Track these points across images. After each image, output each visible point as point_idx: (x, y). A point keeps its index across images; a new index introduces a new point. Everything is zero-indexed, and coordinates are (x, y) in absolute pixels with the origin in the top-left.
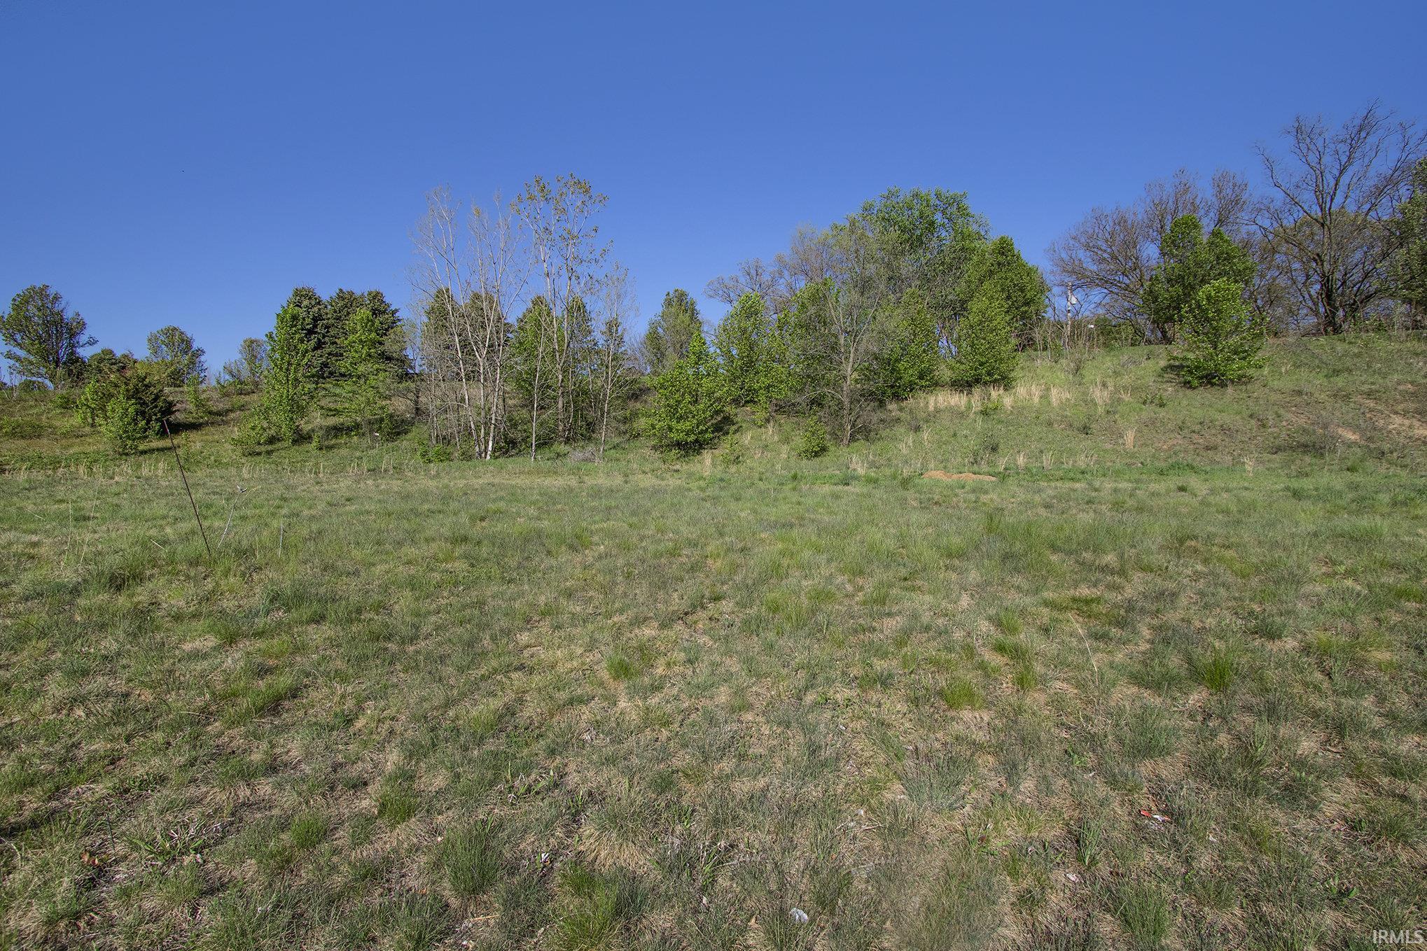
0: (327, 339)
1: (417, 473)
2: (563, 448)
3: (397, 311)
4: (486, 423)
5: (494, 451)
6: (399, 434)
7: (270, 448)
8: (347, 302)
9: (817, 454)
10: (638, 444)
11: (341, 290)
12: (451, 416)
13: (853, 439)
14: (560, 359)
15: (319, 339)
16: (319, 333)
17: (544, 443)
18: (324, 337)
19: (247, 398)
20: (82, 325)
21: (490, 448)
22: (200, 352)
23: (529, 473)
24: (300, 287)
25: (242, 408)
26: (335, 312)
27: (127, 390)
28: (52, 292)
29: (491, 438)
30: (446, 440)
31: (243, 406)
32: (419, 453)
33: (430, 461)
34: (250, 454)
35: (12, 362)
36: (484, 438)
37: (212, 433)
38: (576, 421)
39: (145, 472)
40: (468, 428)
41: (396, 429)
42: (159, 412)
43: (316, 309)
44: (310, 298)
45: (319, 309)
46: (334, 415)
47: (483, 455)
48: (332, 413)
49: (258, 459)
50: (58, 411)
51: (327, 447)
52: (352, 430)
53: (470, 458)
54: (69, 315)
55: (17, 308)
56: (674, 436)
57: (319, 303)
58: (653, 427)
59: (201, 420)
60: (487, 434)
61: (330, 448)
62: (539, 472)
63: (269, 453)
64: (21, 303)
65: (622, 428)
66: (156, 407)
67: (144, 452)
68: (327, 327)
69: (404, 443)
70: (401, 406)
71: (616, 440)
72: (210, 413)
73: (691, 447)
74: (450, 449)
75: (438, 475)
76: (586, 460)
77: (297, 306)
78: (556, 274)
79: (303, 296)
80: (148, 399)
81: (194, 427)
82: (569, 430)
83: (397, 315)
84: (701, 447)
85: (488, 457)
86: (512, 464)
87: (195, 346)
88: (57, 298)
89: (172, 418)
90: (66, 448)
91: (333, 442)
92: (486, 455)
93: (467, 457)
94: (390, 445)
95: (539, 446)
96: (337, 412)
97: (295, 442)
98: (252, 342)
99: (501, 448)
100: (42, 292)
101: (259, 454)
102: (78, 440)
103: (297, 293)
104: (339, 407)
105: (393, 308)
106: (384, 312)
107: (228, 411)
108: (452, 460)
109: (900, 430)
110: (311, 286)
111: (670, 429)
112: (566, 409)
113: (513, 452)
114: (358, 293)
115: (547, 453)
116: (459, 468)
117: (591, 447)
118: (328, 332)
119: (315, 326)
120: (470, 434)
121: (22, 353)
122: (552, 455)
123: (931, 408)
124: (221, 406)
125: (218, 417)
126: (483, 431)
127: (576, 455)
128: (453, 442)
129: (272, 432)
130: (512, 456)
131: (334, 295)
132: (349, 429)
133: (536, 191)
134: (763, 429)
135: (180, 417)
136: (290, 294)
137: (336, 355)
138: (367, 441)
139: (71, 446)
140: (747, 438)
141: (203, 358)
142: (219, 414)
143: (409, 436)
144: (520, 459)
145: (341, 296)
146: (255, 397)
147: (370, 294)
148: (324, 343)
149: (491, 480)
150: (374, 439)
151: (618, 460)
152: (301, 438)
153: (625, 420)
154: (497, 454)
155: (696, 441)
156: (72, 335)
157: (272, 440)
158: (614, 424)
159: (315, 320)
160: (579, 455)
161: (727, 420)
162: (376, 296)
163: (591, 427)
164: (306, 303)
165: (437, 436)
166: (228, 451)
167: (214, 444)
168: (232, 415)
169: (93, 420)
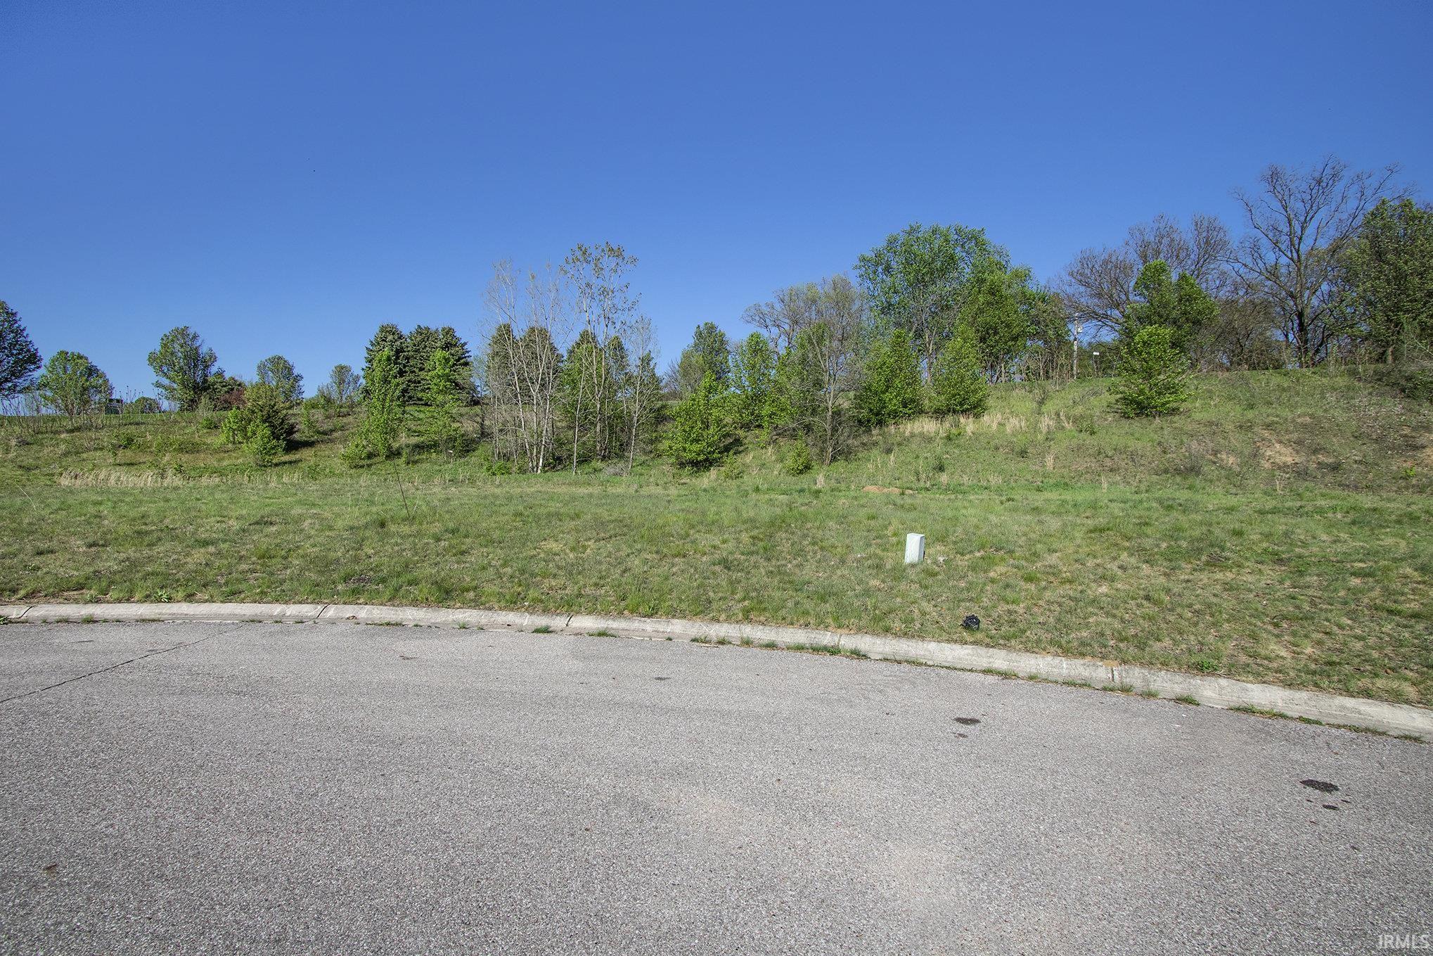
0: (407, 369)
1: (485, 483)
2: (599, 464)
3: (465, 344)
4: (537, 444)
5: (544, 466)
6: (468, 451)
7: (369, 462)
8: (424, 335)
9: (801, 472)
10: (660, 461)
11: (419, 326)
12: (510, 437)
13: (834, 459)
14: (599, 391)
15: (400, 368)
16: (400, 364)
17: (584, 460)
18: (405, 366)
19: (345, 420)
20: (213, 359)
21: (541, 464)
22: (298, 378)
23: (570, 484)
24: (385, 324)
25: (342, 428)
26: (415, 345)
27: (263, 416)
28: (191, 331)
29: (541, 456)
30: (506, 457)
31: (343, 427)
32: (485, 468)
33: (494, 474)
34: (355, 467)
35: (161, 389)
36: (536, 456)
37: (323, 450)
38: (611, 442)
39: (285, 479)
40: (523, 446)
41: (467, 447)
42: (285, 432)
43: (398, 343)
44: (394, 334)
45: (401, 343)
46: (418, 436)
47: (535, 470)
48: (417, 434)
49: (361, 471)
50: (205, 431)
51: (413, 462)
52: (431, 448)
53: (525, 472)
54: (204, 350)
55: (165, 346)
56: (688, 456)
57: (400, 338)
58: (671, 448)
59: (312, 439)
60: (539, 453)
61: (415, 462)
62: (576, 483)
63: (369, 466)
64: (167, 343)
65: (649, 448)
66: (282, 428)
67: (276, 465)
68: (408, 358)
69: (473, 459)
70: (469, 427)
71: (643, 458)
72: (319, 432)
73: (701, 465)
74: (509, 465)
75: (500, 485)
76: (616, 474)
77: (383, 340)
78: (596, 321)
79: (389, 333)
80: (277, 423)
81: (308, 444)
82: (605, 450)
83: (466, 347)
84: (711, 464)
85: (539, 471)
86: (557, 476)
87: (296, 372)
88: (195, 337)
89: (292, 437)
90: (219, 460)
91: (417, 458)
92: (537, 469)
93: (522, 471)
94: (462, 460)
95: (580, 463)
96: (420, 434)
97: (388, 457)
98: (342, 368)
99: (549, 464)
100: (183, 332)
101: (362, 467)
102: (226, 455)
103: (383, 329)
104: (422, 429)
105: (462, 342)
106: (455, 345)
107: (332, 431)
108: (511, 474)
109: (875, 452)
110: (395, 323)
111: (684, 449)
112: (602, 431)
113: (559, 467)
114: (433, 328)
115: (586, 468)
116: (516, 480)
117: (621, 465)
118: (408, 362)
119: (398, 358)
120: (526, 452)
121: (166, 382)
122: (590, 470)
123: (907, 434)
124: (326, 427)
125: (325, 436)
126: (535, 450)
127: (608, 470)
128: (512, 459)
129: (369, 449)
130: (558, 471)
131: (413, 330)
132: (429, 447)
133: (579, 254)
134: (764, 450)
135: (296, 436)
136: (377, 330)
137: (415, 382)
138: (443, 457)
139: (223, 459)
140: (748, 458)
141: (301, 383)
142: (325, 433)
143: (477, 453)
144: (563, 473)
145: (420, 331)
146: (351, 419)
147: (443, 329)
148: (406, 372)
149: (540, 489)
150: (449, 455)
151: (641, 474)
152: (393, 454)
153: (652, 442)
154: (546, 469)
155: (707, 460)
156: (207, 367)
157: (370, 456)
158: (642, 445)
159: (398, 352)
160: (611, 470)
161: (738, 442)
162: (449, 332)
163: (623, 447)
164: (390, 337)
165: (499, 453)
166: (338, 464)
167: (326, 458)
168: (335, 435)
169: (234, 439)
